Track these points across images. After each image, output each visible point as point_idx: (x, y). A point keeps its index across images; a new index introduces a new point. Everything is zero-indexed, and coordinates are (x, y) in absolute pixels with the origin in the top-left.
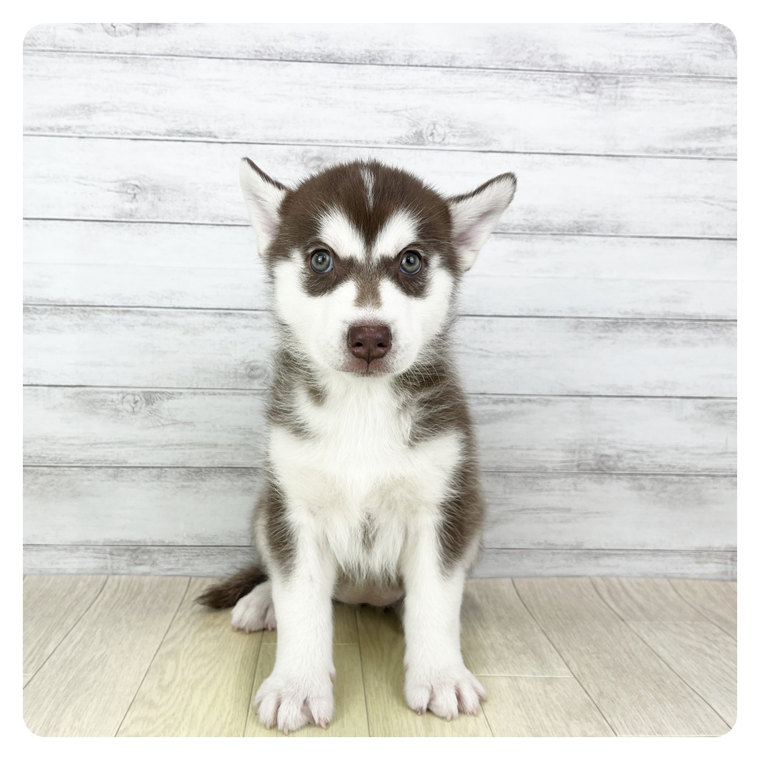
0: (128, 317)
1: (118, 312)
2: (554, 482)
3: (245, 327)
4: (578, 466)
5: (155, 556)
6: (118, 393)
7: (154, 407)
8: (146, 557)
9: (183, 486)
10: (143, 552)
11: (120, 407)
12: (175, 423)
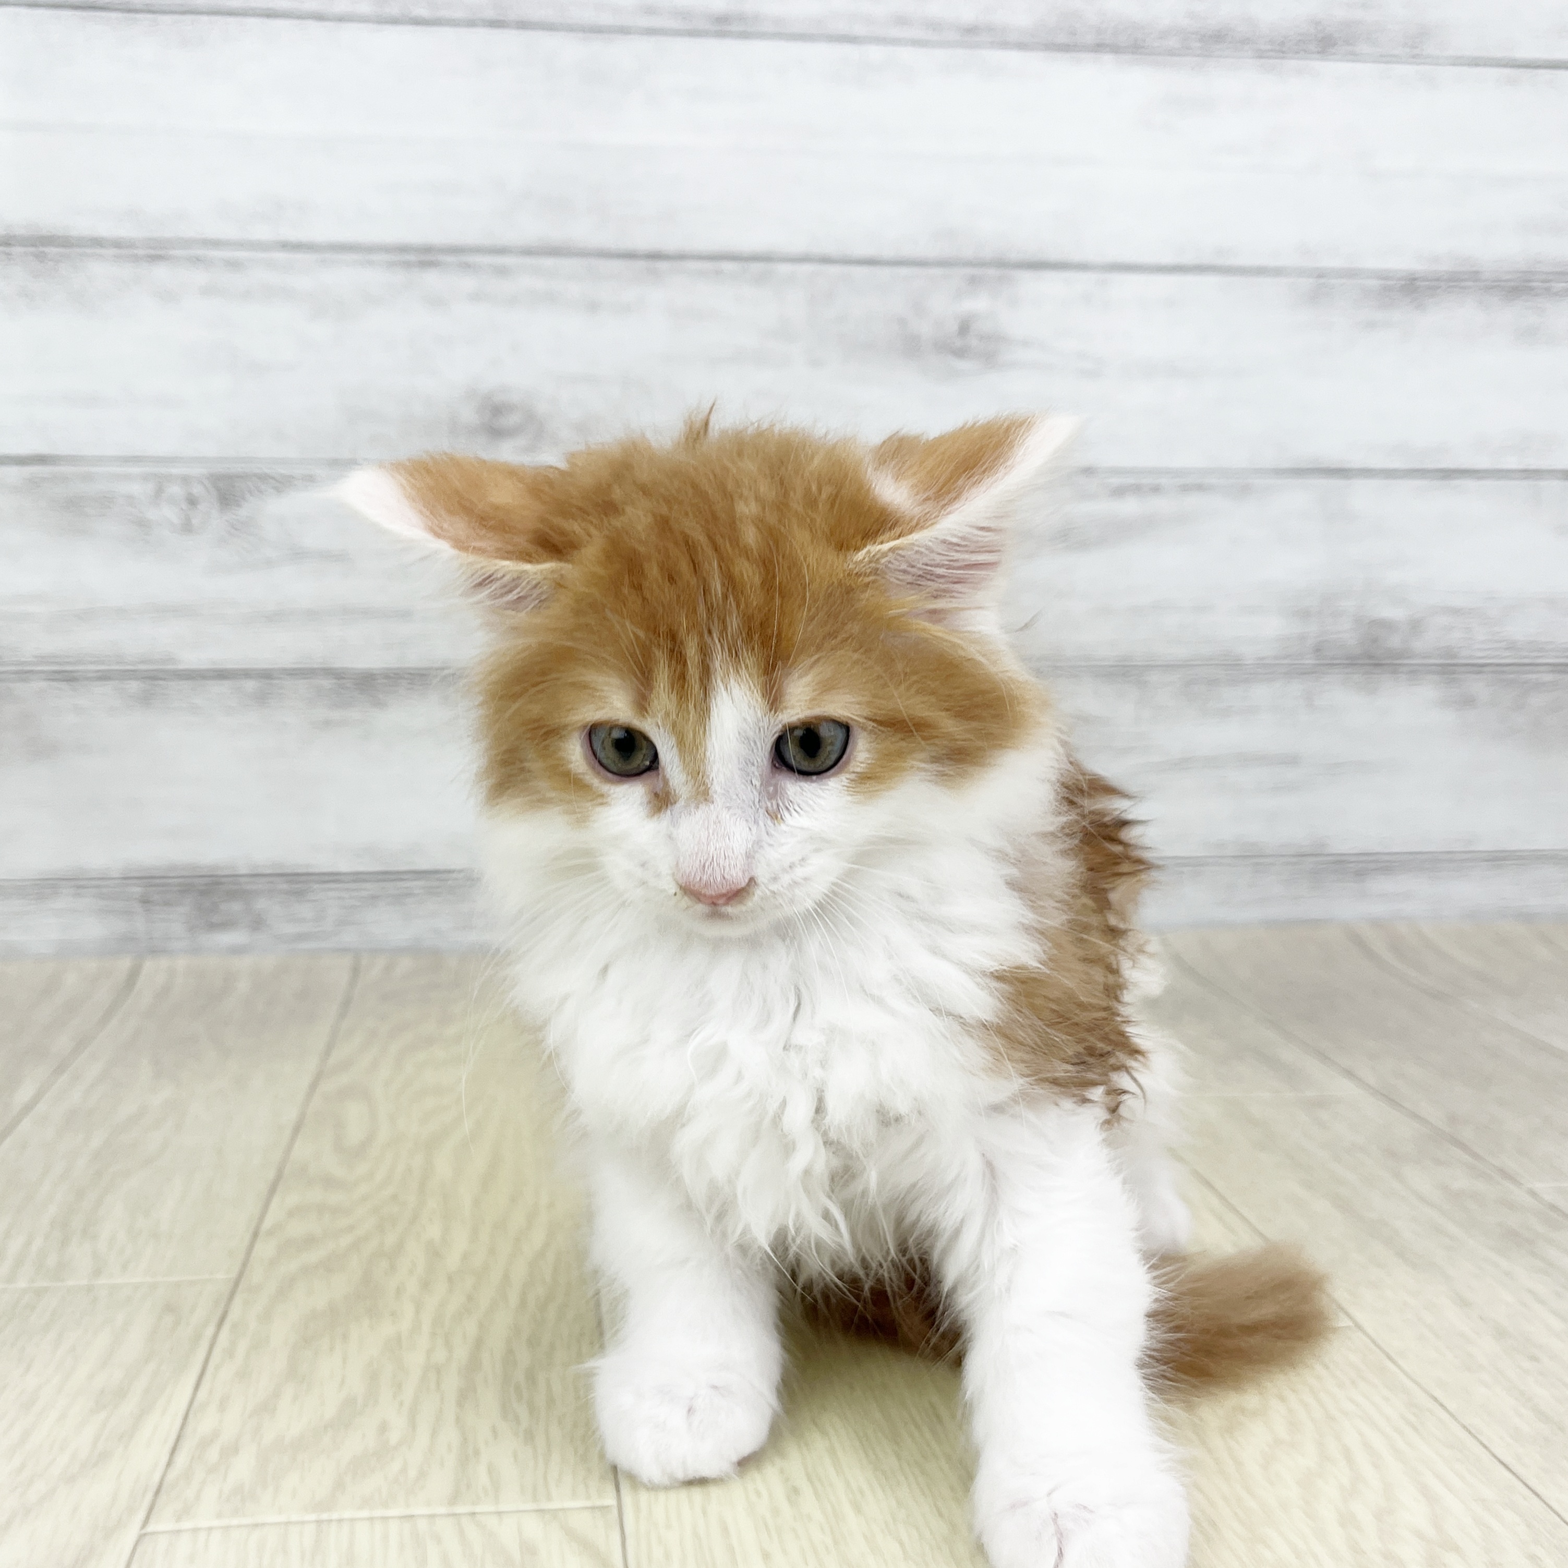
0: (161, 273)
1: (136, 259)
2: (1261, 693)
3: (476, 297)
4: (1318, 650)
5: (261, 904)
6: (146, 478)
7: (243, 512)
8: (236, 907)
9: (327, 724)
10: (233, 895)
11: (152, 514)
12: (298, 555)
